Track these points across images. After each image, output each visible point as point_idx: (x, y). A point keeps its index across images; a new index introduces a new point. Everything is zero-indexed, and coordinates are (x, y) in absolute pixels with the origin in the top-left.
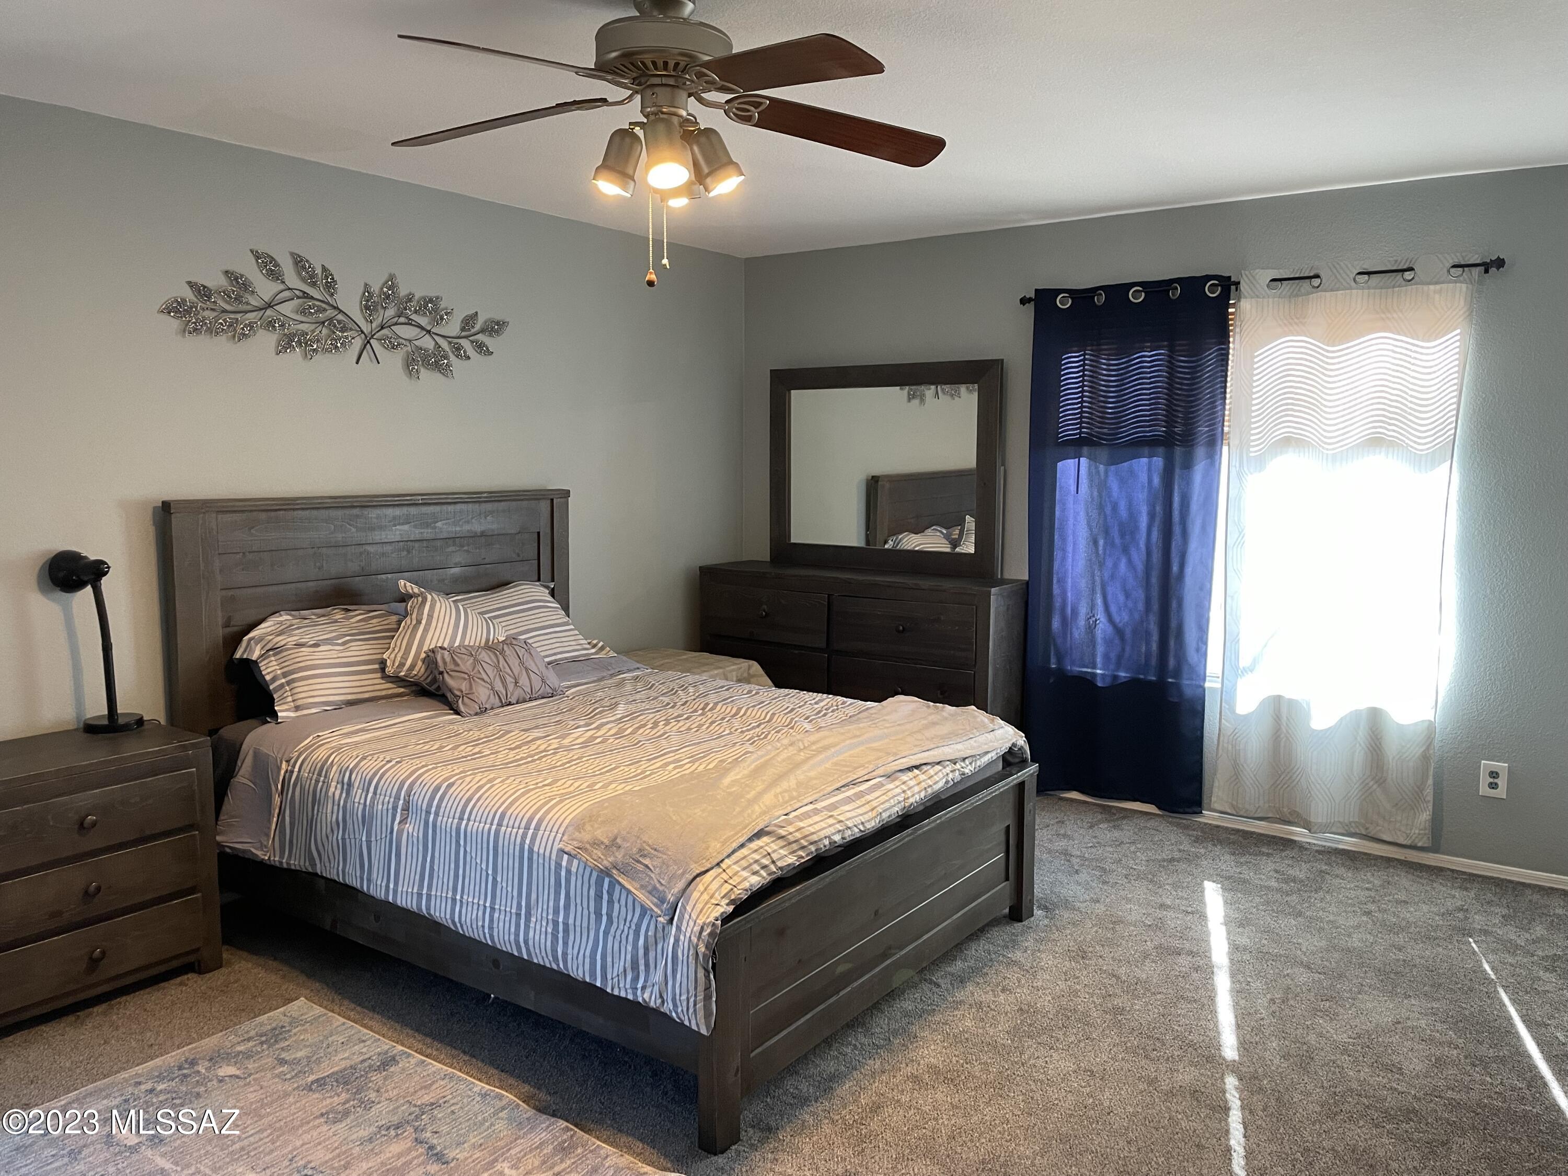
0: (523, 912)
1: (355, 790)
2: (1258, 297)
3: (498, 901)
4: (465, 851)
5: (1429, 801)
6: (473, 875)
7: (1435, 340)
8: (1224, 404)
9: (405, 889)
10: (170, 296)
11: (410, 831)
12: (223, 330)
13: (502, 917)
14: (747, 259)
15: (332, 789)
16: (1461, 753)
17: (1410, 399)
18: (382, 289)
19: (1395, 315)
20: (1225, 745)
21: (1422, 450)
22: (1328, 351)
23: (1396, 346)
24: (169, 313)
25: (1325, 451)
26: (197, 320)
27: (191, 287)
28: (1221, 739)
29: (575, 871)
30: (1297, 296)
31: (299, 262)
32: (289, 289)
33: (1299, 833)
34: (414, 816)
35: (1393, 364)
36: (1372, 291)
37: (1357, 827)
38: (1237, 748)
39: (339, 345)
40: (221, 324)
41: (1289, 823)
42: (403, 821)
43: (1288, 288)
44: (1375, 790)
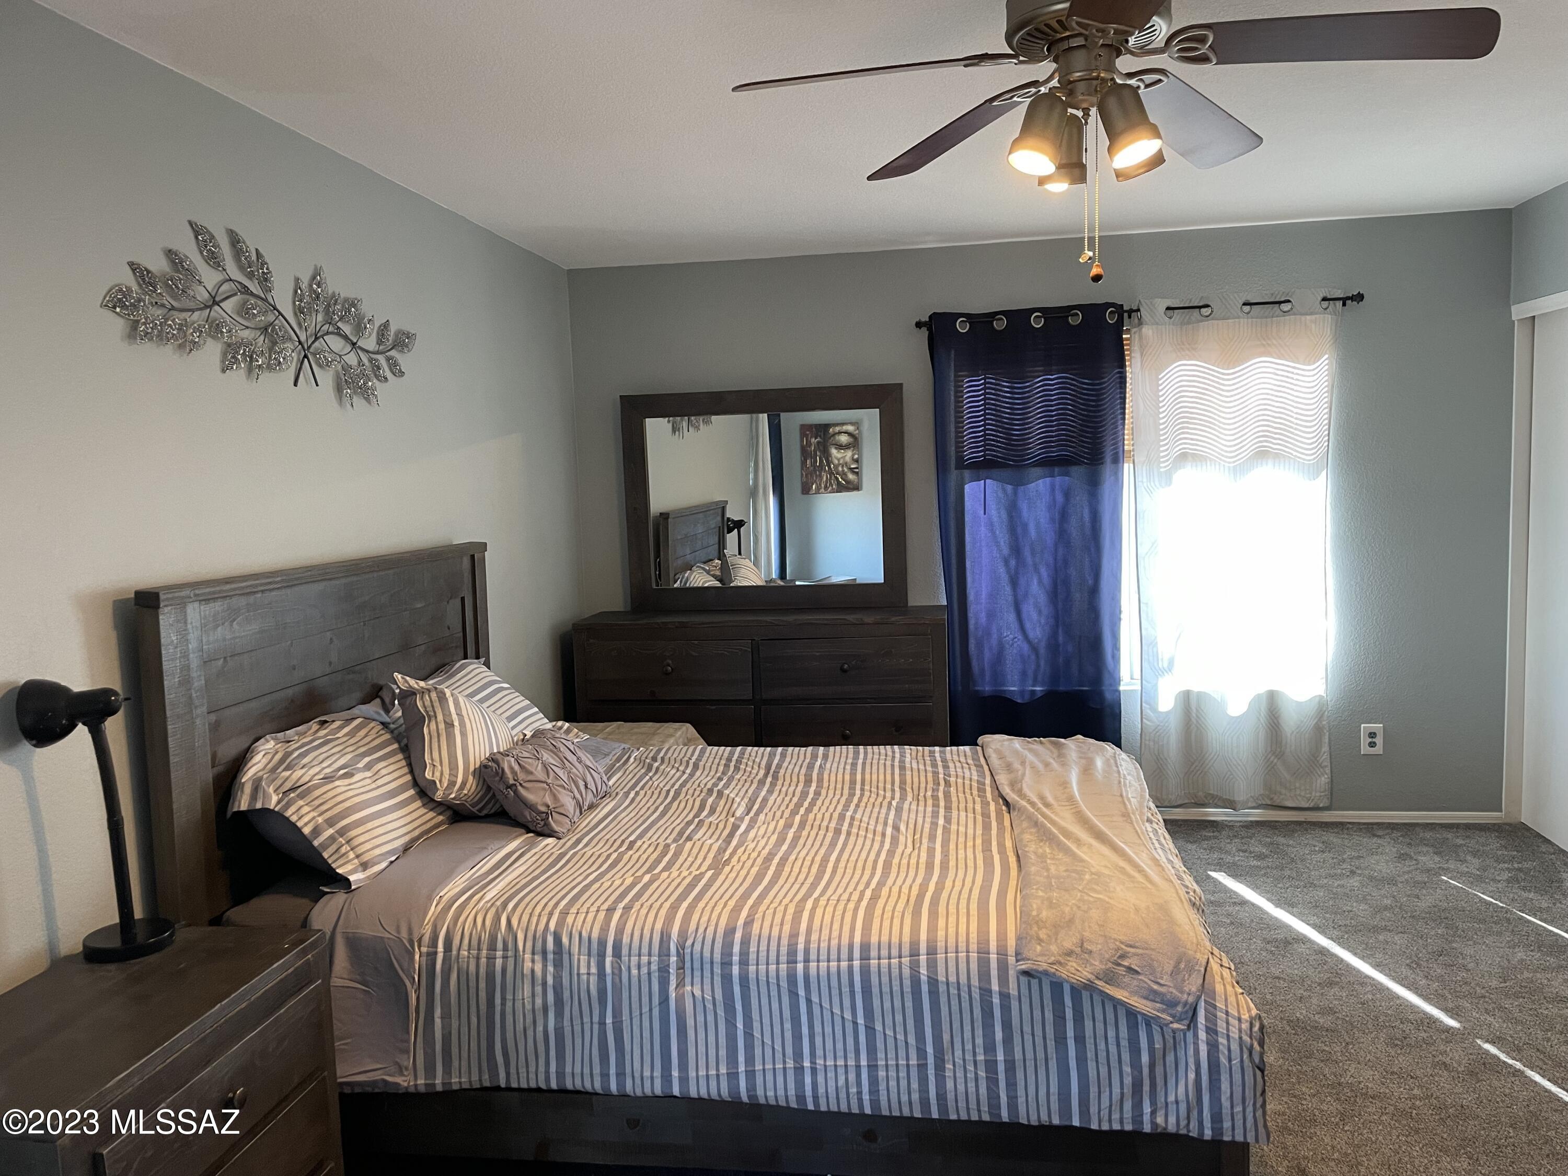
0: (931, 1060)
1: (576, 957)
2: (1157, 324)
3: (881, 1055)
4: (809, 1001)
5: (1326, 766)
6: (828, 1030)
7: (1314, 363)
8: (1124, 424)
9: (702, 1073)
10: (111, 284)
11: (698, 993)
12: (174, 335)
13: (892, 1073)
14: (570, 271)
15: (528, 965)
16: (1345, 720)
17: (1295, 416)
18: (311, 286)
19: (1275, 342)
20: (1147, 742)
21: (1309, 460)
22: (1223, 374)
23: (1278, 369)
24: (114, 307)
25: (1227, 465)
26: (146, 318)
27: (134, 270)
28: (1143, 736)
29: (1016, 993)
30: (1188, 323)
31: (235, 240)
32: (231, 280)
33: (1215, 813)
34: (697, 974)
35: (1275, 385)
36: (1254, 320)
37: (1263, 799)
38: (1161, 744)
39: (281, 360)
40: (170, 326)
41: (1203, 805)
42: (680, 984)
43: (1179, 316)
44: (1276, 764)
